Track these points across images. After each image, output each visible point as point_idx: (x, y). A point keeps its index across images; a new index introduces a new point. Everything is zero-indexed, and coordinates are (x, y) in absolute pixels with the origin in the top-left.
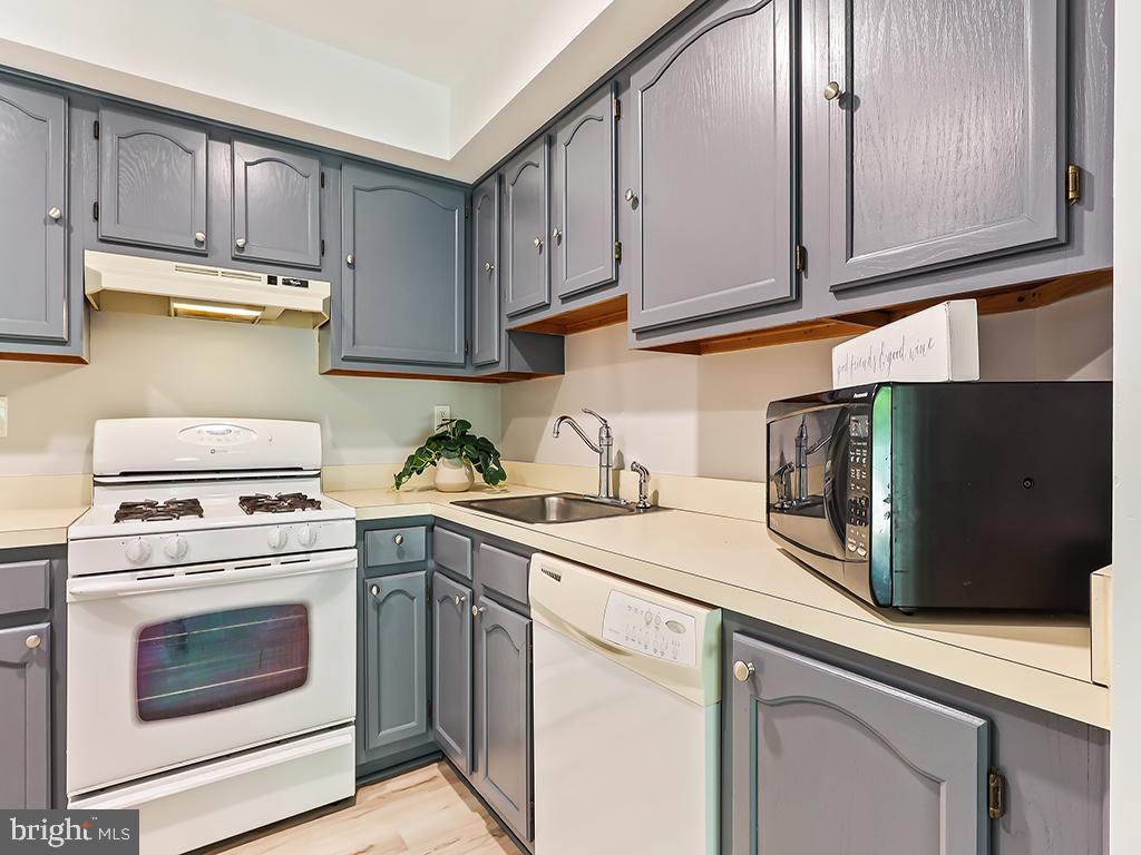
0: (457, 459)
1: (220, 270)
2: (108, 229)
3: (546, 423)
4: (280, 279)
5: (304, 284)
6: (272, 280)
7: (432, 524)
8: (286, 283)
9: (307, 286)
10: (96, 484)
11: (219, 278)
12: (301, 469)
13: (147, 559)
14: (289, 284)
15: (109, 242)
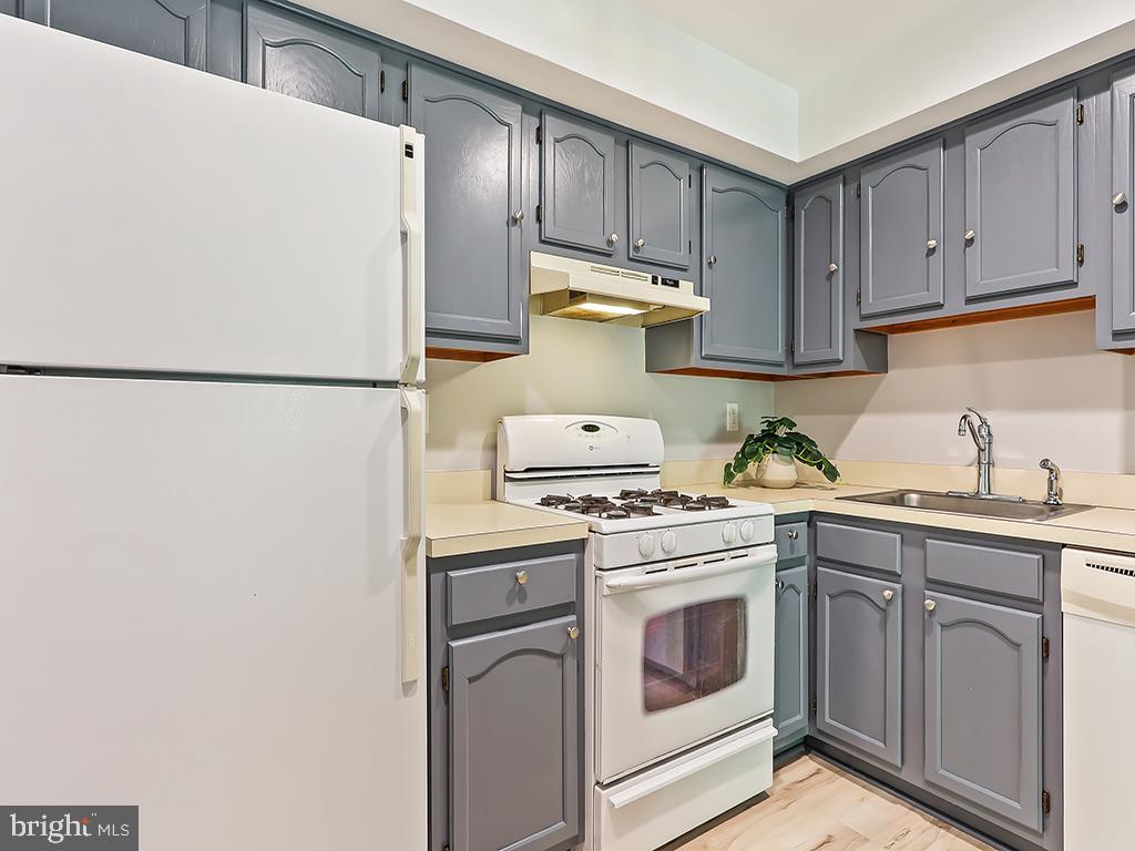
0: (788, 458)
1: (620, 270)
3: (855, 421)
4: (660, 279)
5: (676, 284)
6: (655, 280)
7: (812, 517)
8: (664, 282)
9: (678, 287)
10: (508, 480)
12: (647, 466)
14: (666, 284)
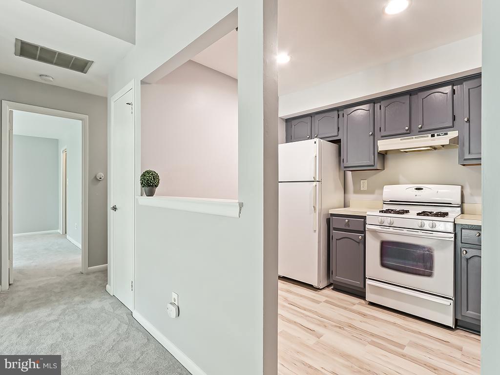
1: (414, 137)
2: (383, 133)
4: (436, 134)
5: (446, 134)
6: (433, 136)
8: (438, 135)
10: (384, 203)
11: (414, 139)
12: (451, 204)
13: (392, 224)
14: (440, 135)
15: (384, 137)
